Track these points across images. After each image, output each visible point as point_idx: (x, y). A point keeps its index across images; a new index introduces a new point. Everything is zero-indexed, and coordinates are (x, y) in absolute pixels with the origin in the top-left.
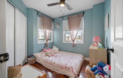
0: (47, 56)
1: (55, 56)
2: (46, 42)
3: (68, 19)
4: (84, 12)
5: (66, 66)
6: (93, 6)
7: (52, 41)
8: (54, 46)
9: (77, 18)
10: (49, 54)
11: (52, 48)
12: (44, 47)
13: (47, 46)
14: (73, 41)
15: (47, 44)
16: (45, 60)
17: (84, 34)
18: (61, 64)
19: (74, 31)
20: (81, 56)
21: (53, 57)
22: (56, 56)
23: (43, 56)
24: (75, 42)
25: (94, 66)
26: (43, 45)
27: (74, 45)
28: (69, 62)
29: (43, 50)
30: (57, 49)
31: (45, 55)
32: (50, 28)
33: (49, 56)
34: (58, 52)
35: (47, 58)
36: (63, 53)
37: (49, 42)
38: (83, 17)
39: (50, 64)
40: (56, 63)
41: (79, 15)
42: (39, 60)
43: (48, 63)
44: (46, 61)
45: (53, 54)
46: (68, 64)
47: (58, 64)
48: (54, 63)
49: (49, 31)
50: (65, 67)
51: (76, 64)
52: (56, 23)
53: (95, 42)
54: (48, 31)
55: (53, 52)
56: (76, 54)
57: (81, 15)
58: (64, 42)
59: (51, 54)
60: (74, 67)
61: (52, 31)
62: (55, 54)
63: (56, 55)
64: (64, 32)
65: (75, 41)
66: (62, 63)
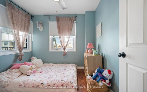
0: (22, 75)
1: (39, 72)
2: (18, 52)
3: (58, 20)
4: (76, 16)
5: (62, 82)
6: (86, 12)
7: (30, 50)
8: (33, 57)
9: (69, 21)
10: (28, 71)
11: (30, 61)
12: (15, 61)
13: (22, 59)
14: (64, 49)
15: (21, 56)
16: (21, 83)
17: (76, 40)
18: (54, 82)
19: (65, 37)
20: (74, 66)
21: (37, 75)
22: (42, 72)
23: (14, 77)
24: (66, 51)
25: (94, 74)
26: (13, 58)
27: (65, 54)
28: (65, 76)
29: (13, 67)
30: (40, 61)
31: (18, 74)
32: (26, 28)
33: (28, 74)
34: (43, 65)
35: (24, 78)
36: (50, 65)
37: (24, 51)
38: (75, 22)
39: (33, 87)
40: (45, 82)
41: (71, 19)
42: (5, 87)
43: (29, 87)
44: (23, 85)
45: (35, 70)
46: (63, 79)
47: (49, 82)
48: (42, 84)
49: (24, 33)
50: (61, 85)
51: (73, 77)
52: (37, 22)
53: (88, 49)
54: (22, 33)
55: (34, 66)
56: (68, 64)
57: (73, 18)
58: (50, 50)
59: (30, 71)
60: (72, 81)
61: (30, 35)
62: (38, 69)
63: (40, 70)
64: (51, 37)
65: (67, 48)
66: (54, 80)
